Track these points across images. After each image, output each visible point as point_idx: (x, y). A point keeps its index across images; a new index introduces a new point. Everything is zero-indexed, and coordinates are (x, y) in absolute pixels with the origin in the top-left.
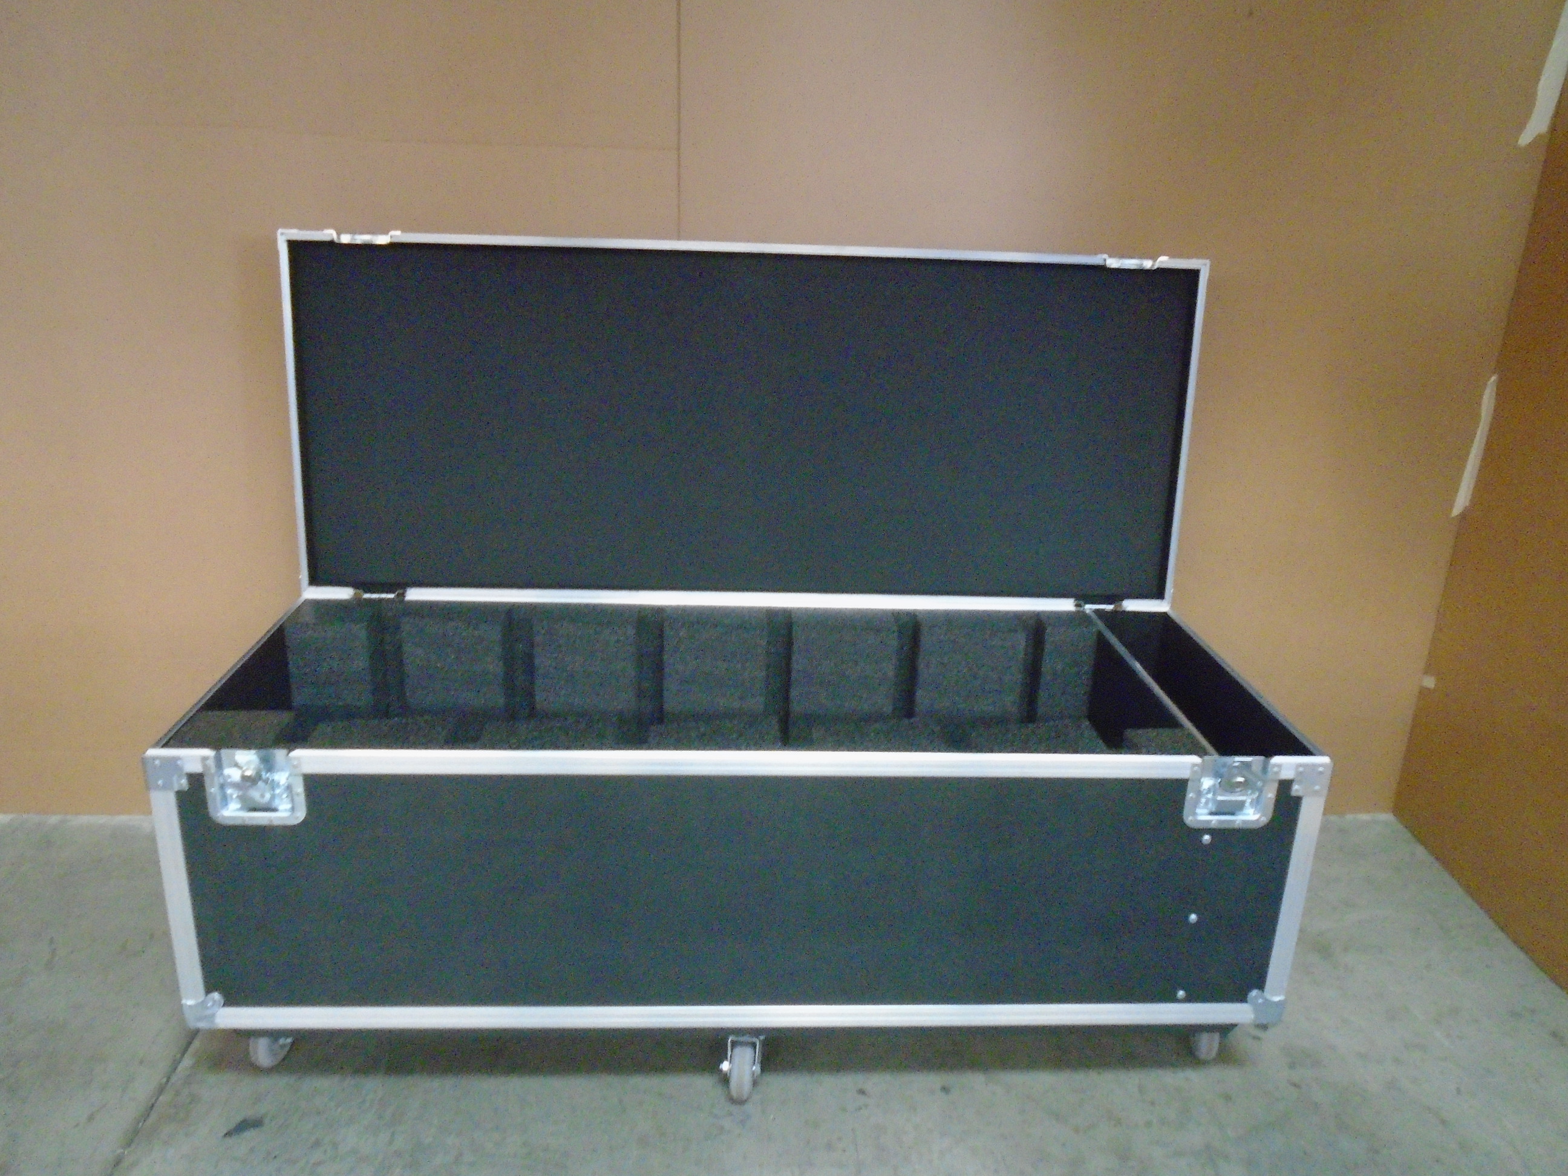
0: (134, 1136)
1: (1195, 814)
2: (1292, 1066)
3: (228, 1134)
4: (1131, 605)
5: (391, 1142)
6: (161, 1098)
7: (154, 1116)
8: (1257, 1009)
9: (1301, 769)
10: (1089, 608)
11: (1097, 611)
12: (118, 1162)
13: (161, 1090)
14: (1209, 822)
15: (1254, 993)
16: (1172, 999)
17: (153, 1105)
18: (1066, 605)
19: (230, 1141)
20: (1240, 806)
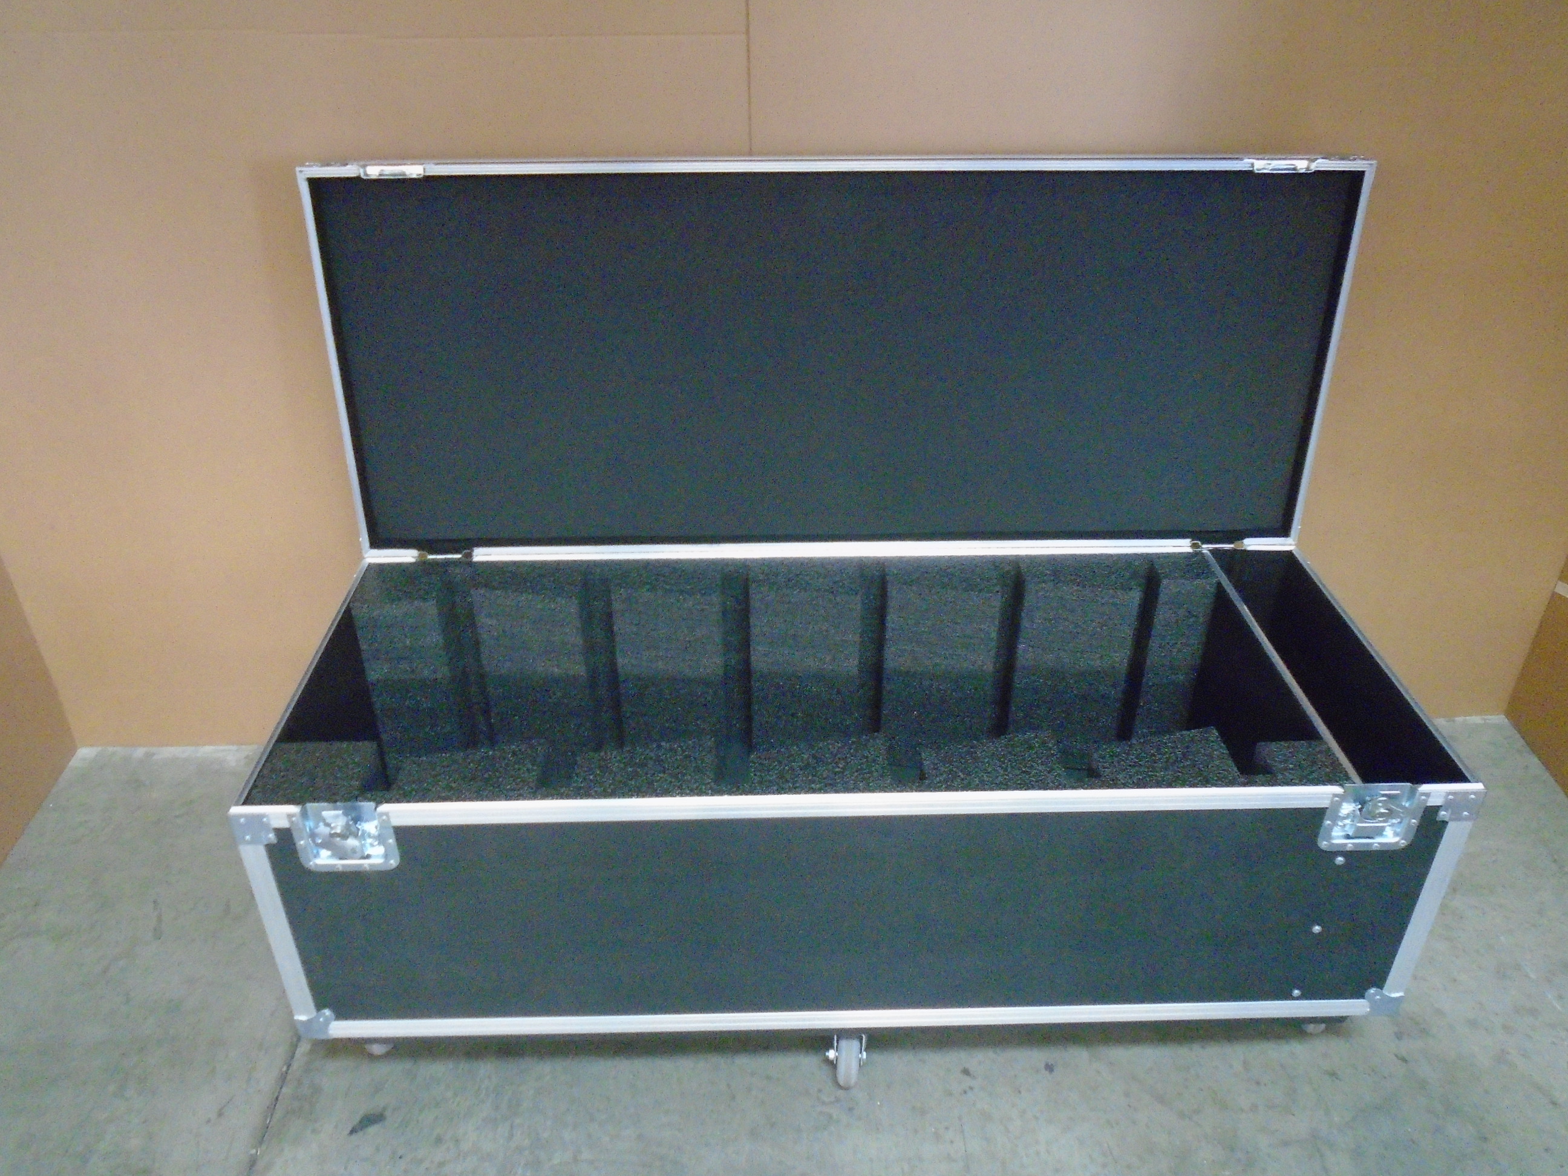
0: (264, 1134)
1: (1329, 837)
2: (1399, 1036)
3: (353, 1131)
4: (1253, 544)
5: (511, 1136)
6: (284, 1090)
7: (279, 1113)
8: (1374, 1005)
9: (1451, 797)
10: (1206, 548)
11: (1214, 552)
12: (253, 1162)
13: (283, 1079)
14: (1345, 845)
15: (1372, 991)
16: (1288, 996)
17: (277, 1099)
18: (1182, 546)
19: (354, 1137)
20: (1380, 831)
